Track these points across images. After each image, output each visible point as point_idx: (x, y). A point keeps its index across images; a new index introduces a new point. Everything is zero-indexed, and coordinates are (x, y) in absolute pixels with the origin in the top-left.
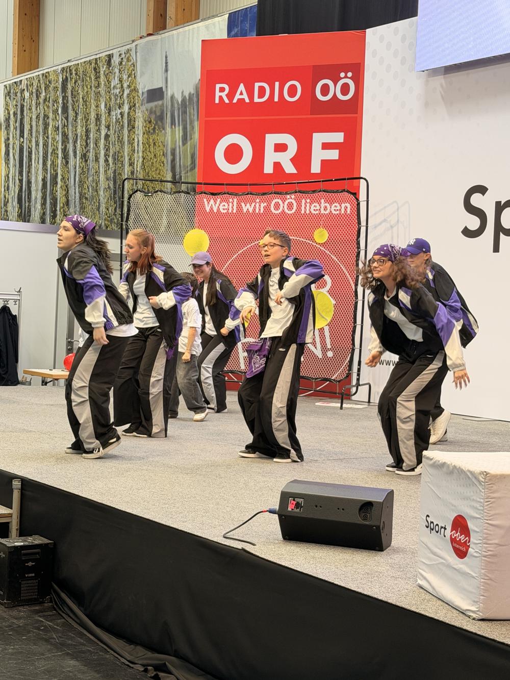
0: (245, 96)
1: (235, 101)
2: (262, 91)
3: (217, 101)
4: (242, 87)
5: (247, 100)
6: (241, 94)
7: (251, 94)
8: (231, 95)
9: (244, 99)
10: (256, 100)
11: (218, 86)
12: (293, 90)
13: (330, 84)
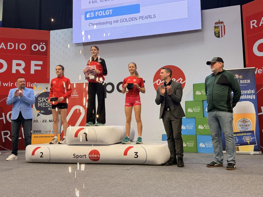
2: (11, 46)
4: (3, 44)
5: (5, 48)
6: (3, 46)
9: (3, 48)
12: (23, 47)
13: (37, 46)
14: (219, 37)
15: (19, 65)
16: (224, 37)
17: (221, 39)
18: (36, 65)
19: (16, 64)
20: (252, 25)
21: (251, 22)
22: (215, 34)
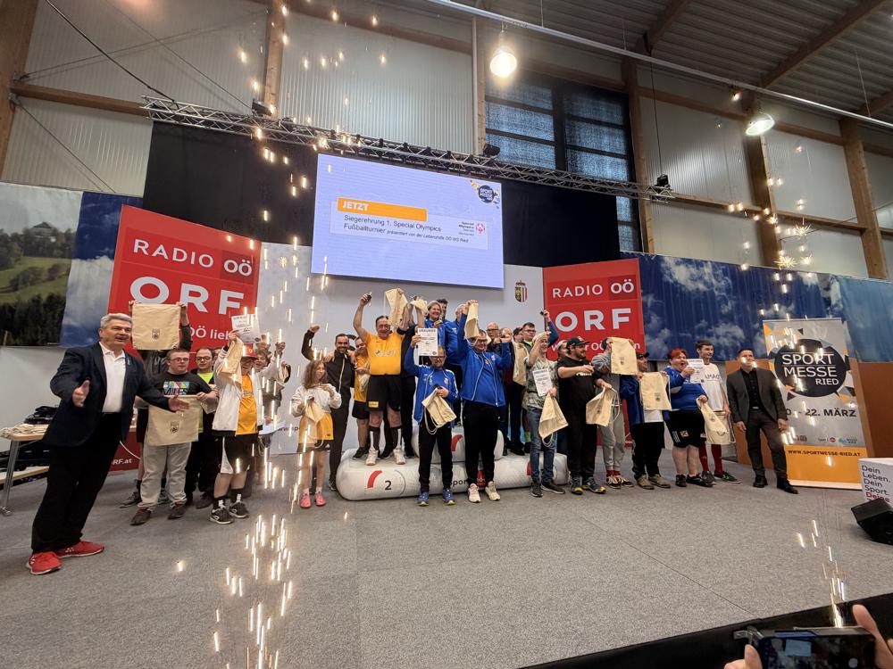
0: (164, 254)
1: (154, 255)
2: (180, 255)
3: (136, 250)
4: (161, 247)
5: (166, 257)
6: (161, 251)
7: (170, 254)
8: (151, 250)
9: (163, 256)
10: (175, 258)
11: (137, 241)
12: (206, 261)
13: (236, 264)
14: (520, 301)
15: (194, 294)
16: (526, 302)
17: (522, 303)
18: (230, 299)
19: (190, 292)
20: (554, 293)
21: (554, 290)
22: (516, 296)
